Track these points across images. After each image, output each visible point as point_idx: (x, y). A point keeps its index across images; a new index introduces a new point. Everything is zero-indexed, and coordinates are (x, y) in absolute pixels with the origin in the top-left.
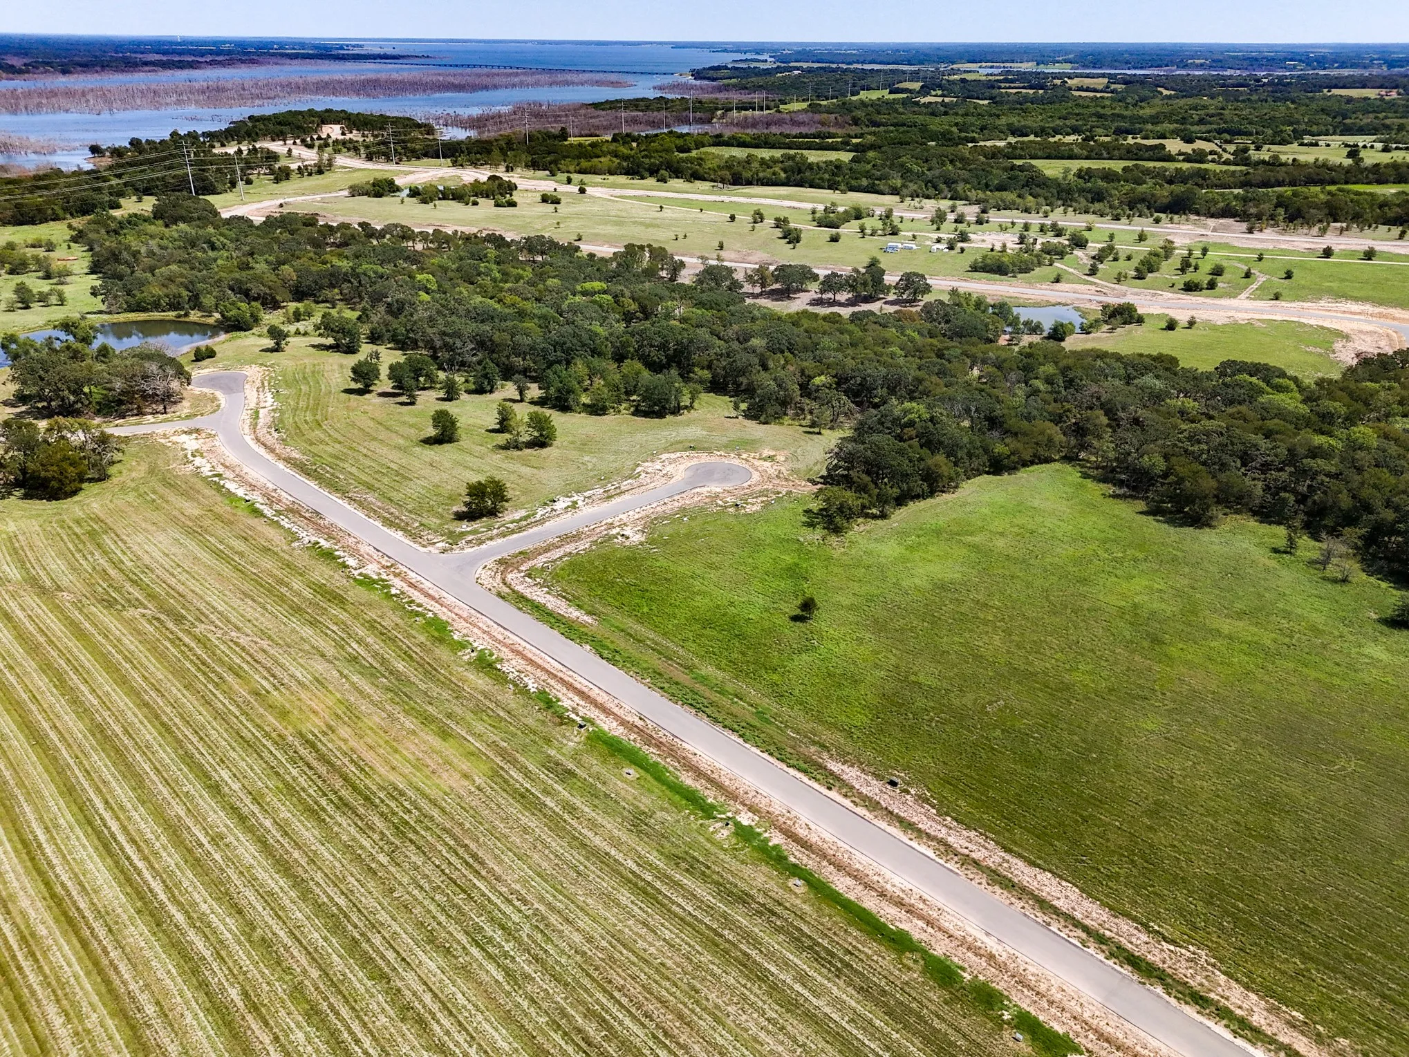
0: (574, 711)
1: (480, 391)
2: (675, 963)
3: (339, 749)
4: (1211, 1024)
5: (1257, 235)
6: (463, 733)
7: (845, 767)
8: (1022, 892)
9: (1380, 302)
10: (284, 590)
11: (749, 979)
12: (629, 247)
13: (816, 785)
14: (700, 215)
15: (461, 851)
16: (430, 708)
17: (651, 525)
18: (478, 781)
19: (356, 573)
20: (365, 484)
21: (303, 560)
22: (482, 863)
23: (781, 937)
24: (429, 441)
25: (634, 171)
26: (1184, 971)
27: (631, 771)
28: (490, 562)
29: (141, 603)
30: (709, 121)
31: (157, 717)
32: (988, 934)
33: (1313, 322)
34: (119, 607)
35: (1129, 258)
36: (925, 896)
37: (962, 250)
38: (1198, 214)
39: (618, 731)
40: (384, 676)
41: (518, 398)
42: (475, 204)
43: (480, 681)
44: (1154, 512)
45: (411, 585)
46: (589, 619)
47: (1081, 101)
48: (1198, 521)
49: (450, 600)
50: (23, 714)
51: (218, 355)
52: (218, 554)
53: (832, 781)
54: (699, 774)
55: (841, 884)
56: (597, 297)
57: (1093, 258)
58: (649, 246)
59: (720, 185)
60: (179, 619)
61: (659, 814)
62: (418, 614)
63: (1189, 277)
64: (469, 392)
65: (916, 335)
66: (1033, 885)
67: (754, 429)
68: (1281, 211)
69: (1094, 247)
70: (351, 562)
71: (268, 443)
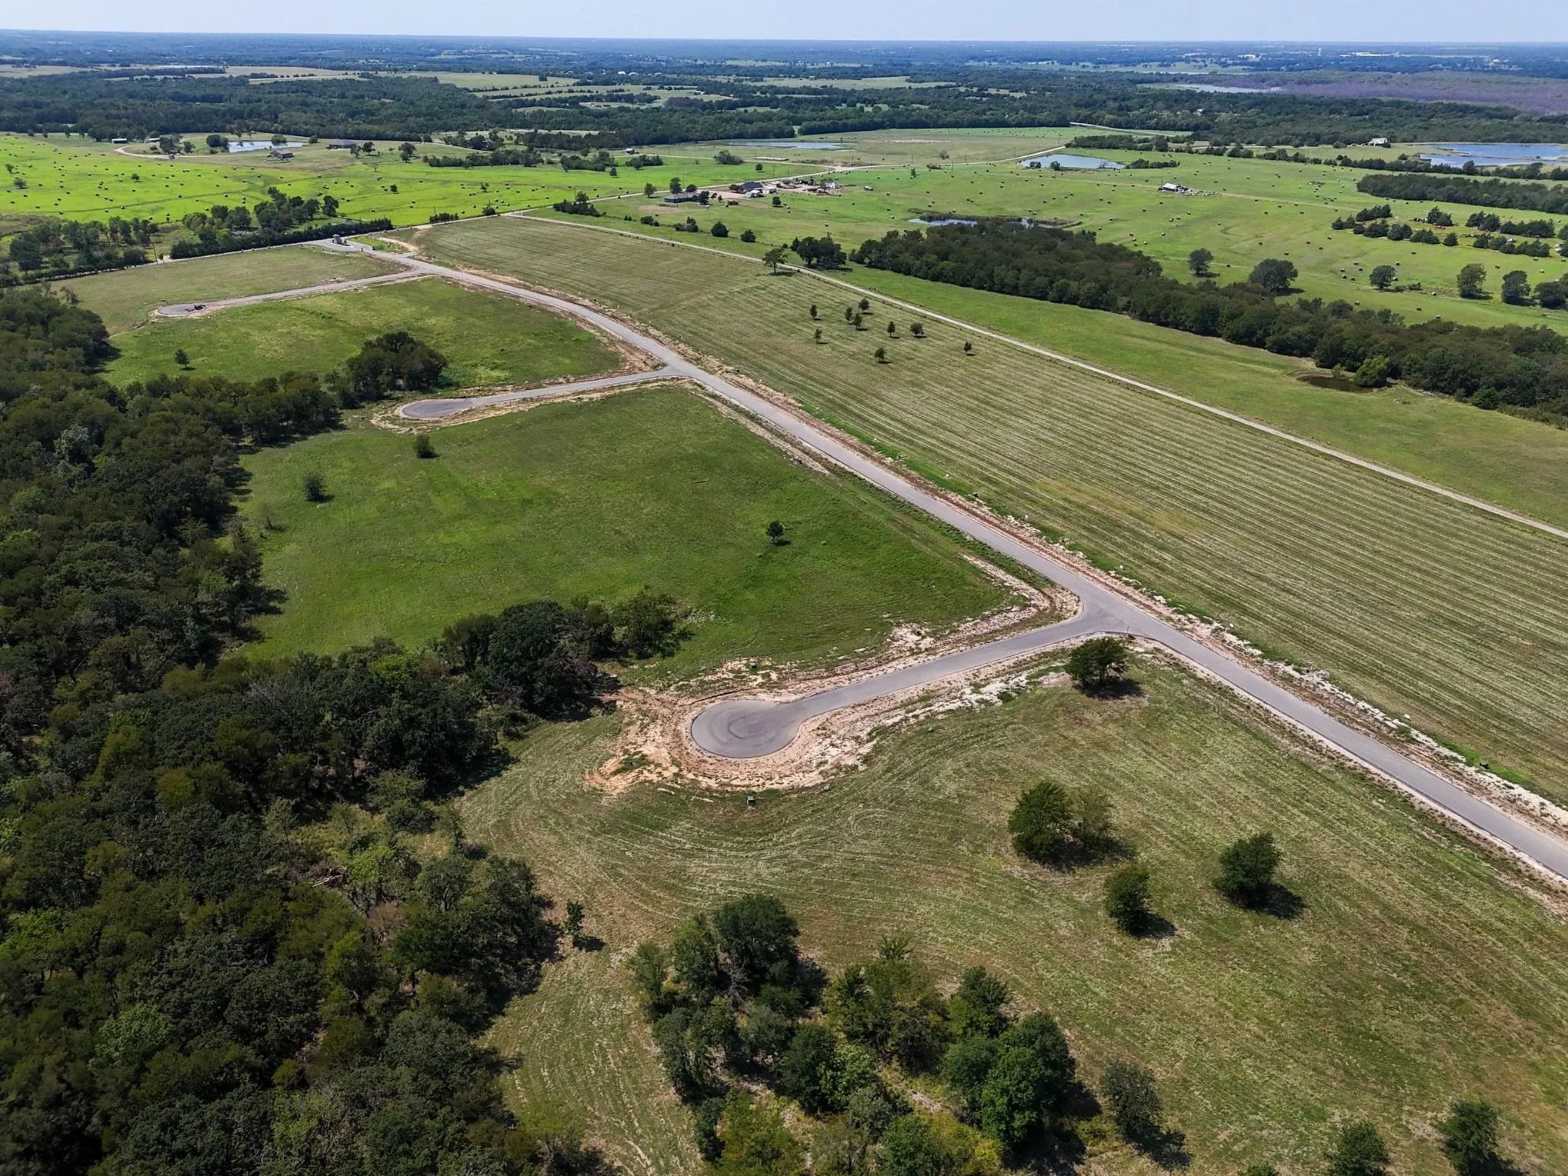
19: (1216, 625)
46: (968, 558)
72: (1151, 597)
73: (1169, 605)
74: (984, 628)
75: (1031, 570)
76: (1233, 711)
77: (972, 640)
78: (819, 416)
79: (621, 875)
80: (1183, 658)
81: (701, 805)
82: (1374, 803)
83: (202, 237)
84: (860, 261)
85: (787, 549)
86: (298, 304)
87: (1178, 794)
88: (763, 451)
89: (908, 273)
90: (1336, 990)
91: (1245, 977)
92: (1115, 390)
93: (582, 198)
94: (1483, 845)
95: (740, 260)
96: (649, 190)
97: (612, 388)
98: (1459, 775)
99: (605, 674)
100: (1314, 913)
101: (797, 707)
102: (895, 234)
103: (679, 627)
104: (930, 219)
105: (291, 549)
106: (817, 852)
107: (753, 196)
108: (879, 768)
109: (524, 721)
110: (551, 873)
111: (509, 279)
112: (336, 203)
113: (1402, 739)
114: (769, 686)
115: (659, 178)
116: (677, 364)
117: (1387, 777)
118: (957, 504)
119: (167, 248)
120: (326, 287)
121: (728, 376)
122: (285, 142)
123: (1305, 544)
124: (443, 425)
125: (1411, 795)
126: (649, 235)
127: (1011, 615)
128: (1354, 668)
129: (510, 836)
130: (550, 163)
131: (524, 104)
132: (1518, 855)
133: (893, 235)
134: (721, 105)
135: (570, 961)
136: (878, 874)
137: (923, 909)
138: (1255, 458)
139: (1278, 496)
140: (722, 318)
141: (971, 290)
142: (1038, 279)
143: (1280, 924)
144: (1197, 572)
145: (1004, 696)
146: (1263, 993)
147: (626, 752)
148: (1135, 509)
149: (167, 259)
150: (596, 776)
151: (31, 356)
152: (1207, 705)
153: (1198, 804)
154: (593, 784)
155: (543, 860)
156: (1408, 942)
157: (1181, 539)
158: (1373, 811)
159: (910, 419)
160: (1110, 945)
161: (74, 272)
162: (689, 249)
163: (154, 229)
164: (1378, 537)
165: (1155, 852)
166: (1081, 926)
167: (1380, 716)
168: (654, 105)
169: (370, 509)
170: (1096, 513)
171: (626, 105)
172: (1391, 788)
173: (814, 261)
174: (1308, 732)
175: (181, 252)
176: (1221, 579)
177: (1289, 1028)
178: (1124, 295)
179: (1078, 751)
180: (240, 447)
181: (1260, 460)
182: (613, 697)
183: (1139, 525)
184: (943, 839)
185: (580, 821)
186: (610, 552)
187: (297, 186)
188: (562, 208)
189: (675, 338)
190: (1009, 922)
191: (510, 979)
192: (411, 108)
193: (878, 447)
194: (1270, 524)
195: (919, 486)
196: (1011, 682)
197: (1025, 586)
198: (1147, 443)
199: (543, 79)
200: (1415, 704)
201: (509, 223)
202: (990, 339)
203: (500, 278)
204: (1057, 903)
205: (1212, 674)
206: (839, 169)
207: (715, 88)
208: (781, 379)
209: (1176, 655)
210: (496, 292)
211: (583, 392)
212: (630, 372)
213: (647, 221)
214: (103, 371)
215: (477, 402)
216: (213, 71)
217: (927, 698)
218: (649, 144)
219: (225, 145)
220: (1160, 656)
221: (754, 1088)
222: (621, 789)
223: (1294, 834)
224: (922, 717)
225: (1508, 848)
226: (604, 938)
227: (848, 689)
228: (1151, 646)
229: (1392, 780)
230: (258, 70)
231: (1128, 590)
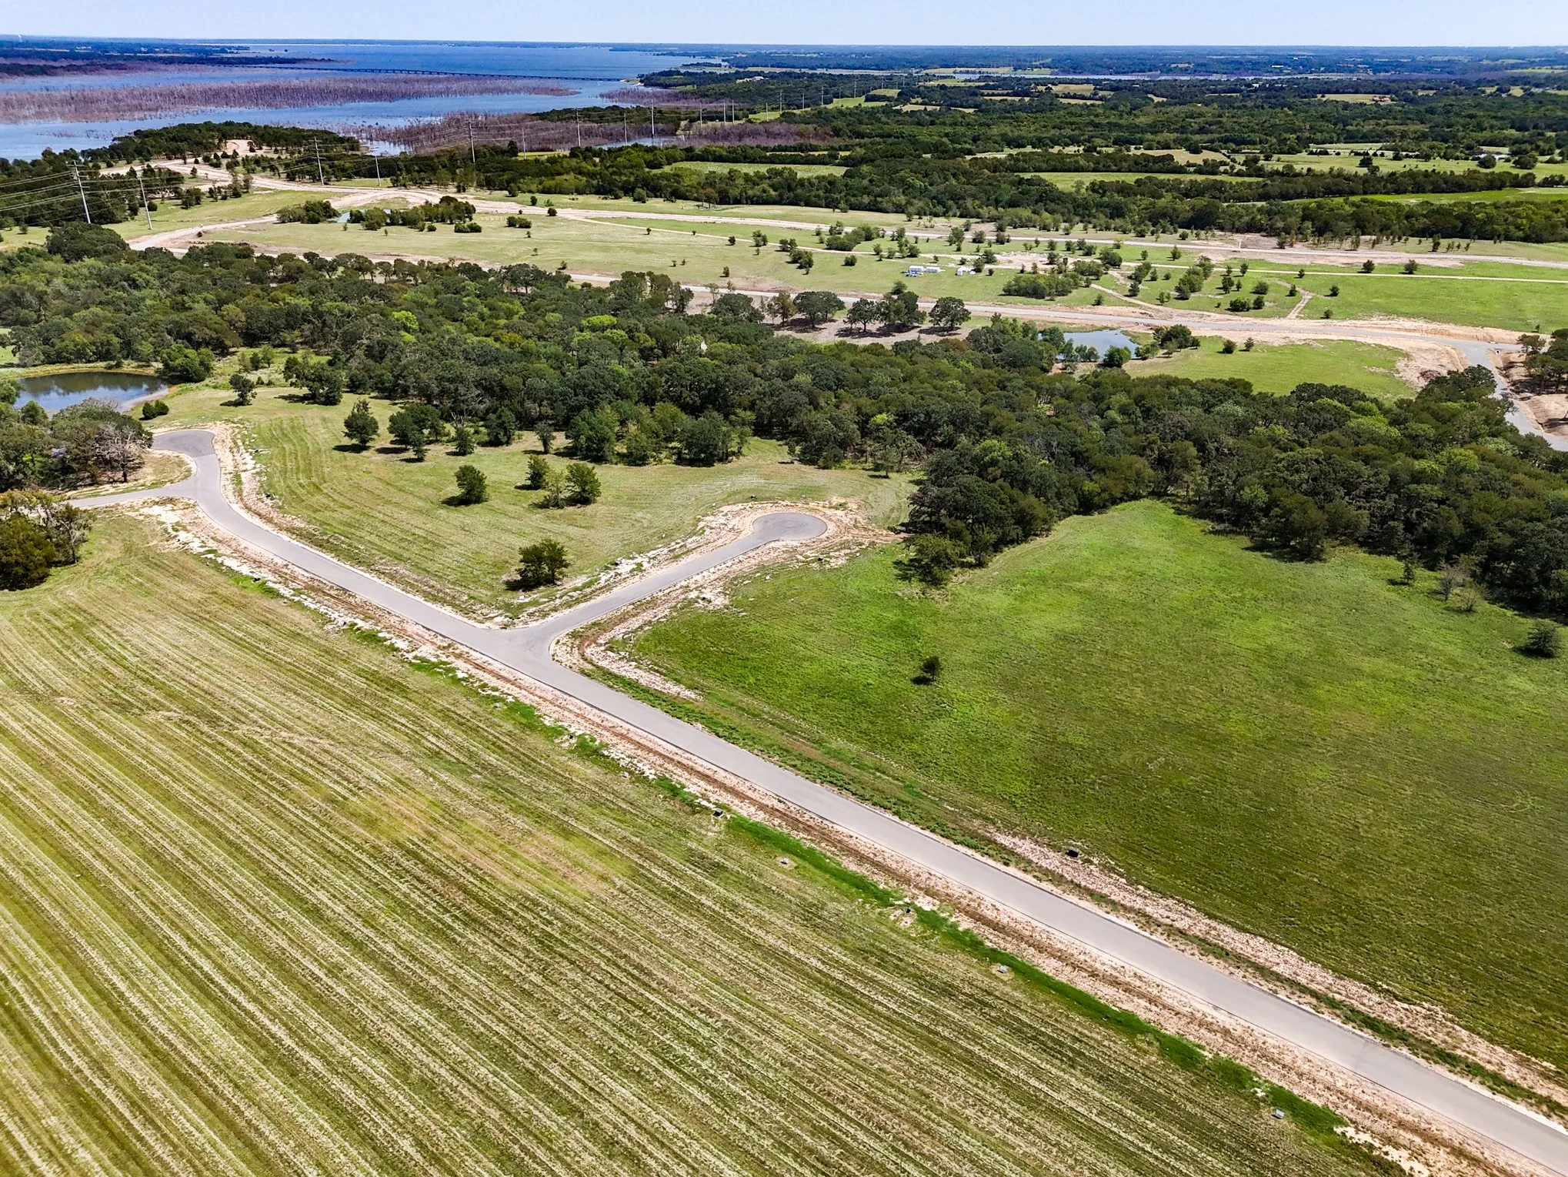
0: (704, 797)
1: (495, 442)
2: (894, 1067)
3: (448, 857)
4: (1465, 1082)
5: (1288, 250)
6: (587, 830)
7: (1016, 840)
8: (1239, 960)
9: (1431, 318)
10: (330, 680)
11: (979, 1078)
12: (627, 275)
13: (991, 862)
14: (693, 238)
15: (622, 962)
16: (539, 804)
17: (732, 585)
18: (619, 883)
19: (410, 656)
20: (390, 553)
21: (343, 645)
22: (649, 974)
23: (1001, 1030)
24: (453, 502)
25: (606, 189)
26: (1423, 1029)
27: (786, 860)
28: (562, 636)
29: (161, 705)
30: (673, 133)
31: (221, 836)
32: (1216, 1008)
33: (1369, 341)
34: (137, 711)
35: (1167, 277)
36: (1140, 973)
37: (991, 272)
38: (1222, 229)
39: (760, 817)
40: (476, 772)
41: (542, 449)
42: (432, 229)
43: (588, 771)
44: (1260, 547)
45: (478, 666)
46: (691, 694)
47: (1073, 109)
48: (1308, 554)
49: (527, 681)
50: (55, 843)
51: (172, 411)
52: (238, 642)
53: (1007, 856)
54: (861, 858)
55: (1048, 966)
56: (608, 333)
57: (1130, 278)
58: (650, 274)
59: (706, 205)
60: (214, 721)
61: (831, 905)
62: (496, 699)
63: (1233, 296)
64: (484, 444)
65: (970, 366)
66: (1248, 952)
67: (814, 475)
68: (1308, 224)
69: (1130, 266)
70: (401, 644)
71: (263, 512)
72: (471, 676)
73: (453, 670)
74: (647, 616)
75: (610, 687)
76: (432, 583)
77: (652, 603)
85: (909, 674)
100: (437, 501)
101: (766, 540)
118: (740, 794)
145: (617, 566)
196: (612, 574)
197: (615, 670)
217: (676, 557)
220: (481, 618)
224: (673, 544)
231: (494, 682)
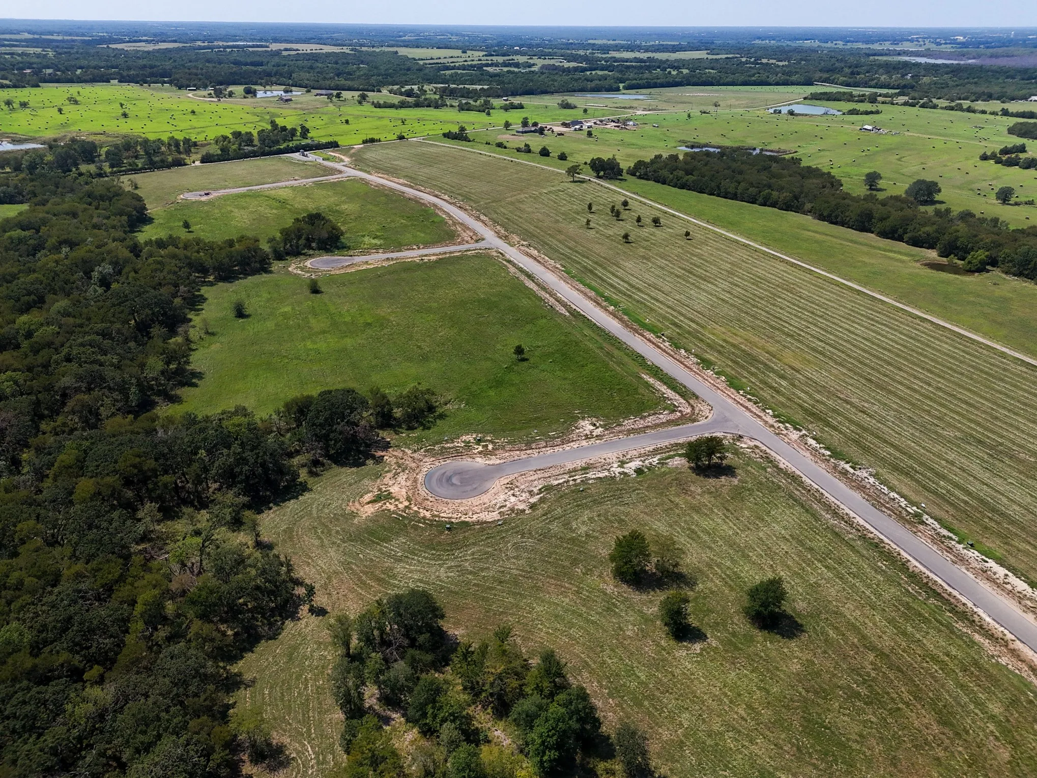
19: (804, 432)
28: (703, 421)
43: (710, 356)
46: (644, 376)
49: (730, 401)
72: (764, 410)
73: (774, 416)
74: (641, 424)
75: (685, 387)
76: (797, 493)
77: (629, 432)
78: (573, 277)
79: (352, 569)
80: (772, 453)
81: (416, 528)
82: (879, 564)
83: (222, 150)
84: (633, 174)
85: (525, 364)
86: (267, 193)
87: (739, 546)
88: (529, 298)
89: (664, 183)
90: (808, 692)
91: (746, 675)
92: (782, 267)
93: (462, 129)
94: (952, 600)
95: (553, 171)
96: (507, 125)
97: (445, 253)
98: (950, 550)
99: (383, 438)
100: (810, 636)
101: (498, 469)
102: (660, 156)
103: (440, 411)
104: (692, 147)
105: (215, 347)
106: (481, 565)
107: (575, 130)
108: (539, 512)
109: (323, 465)
110: (309, 564)
111: (401, 181)
112: (308, 131)
113: (915, 521)
114: (485, 453)
115: (515, 117)
116: (491, 239)
117: (895, 546)
118: (649, 340)
119: (199, 156)
120: (287, 183)
121: (522, 248)
122: (291, 91)
123: (886, 379)
124: (332, 273)
125: (909, 561)
126: (499, 155)
127: (661, 416)
128: (896, 468)
129: (291, 538)
130: (452, 106)
131: (448, 68)
132: (975, 610)
133: (658, 157)
134: (576, 69)
135: (303, 622)
136: (516, 583)
137: (539, 609)
138: (869, 318)
139: (878, 345)
140: (530, 210)
141: (705, 195)
142: (751, 189)
143: (783, 641)
144: (802, 395)
145: (639, 471)
146: (755, 689)
147: (380, 490)
148: (772, 349)
149: (198, 163)
150: (357, 504)
151: (95, 220)
152: (780, 487)
153: (751, 554)
154: (353, 509)
155: (307, 555)
156: (872, 663)
157: (798, 371)
158: (878, 570)
159: (634, 281)
160: (658, 645)
161: (141, 169)
162: (521, 164)
163: (195, 144)
164: (943, 378)
165: (709, 584)
166: (642, 631)
167: (903, 502)
168: (533, 69)
169: (270, 325)
170: (743, 351)
171: (512, 69)
172: (895, 554)
173: (602, 173)
174: (847, 511)
175: (206, 159)
176: (818, 401)
177: (767, 714)
178: (810, 202)
179: (677, 511)
180: (205, 282)
181: (872, 320)
182: (382, 454)
183: (770, 360)
184: (567, 563)
185: (337, 532)
186: (410, 359)
187: (289, 119)
188: (448, 136)
189: (495, 221)
190: (593, 622)
191: (264, 630)
192: (375, 71)
193: (607, 299)
194: (865, 365)
195: (627, 326)
196: (647, 462)
197: (678, 397)
198: (794, 305)
199: (464, 52)
200: (931, 497)
201: (411, 145)
202: (706, 229)
203: (396, 180)
204: (631, 613)
205: (790, 465)
206: (639, 113)
207: (574, 58)
208: (557, 251)
209: (768, 451)
210: (391, 189)
211: (426, 256)
212: (460, 244)
213: (500, 145)
214: (140, 231)
215: (357, 259)
216: (262, 46)
217: (586, 469)
218: (520, 95)
219: (254, 93)
220: (757, 451)
221: (394, 716)
222: (369, 513)
223: (813, 580)
224: (578, 481)
225: (970, 604)
226: (329, 609)
227: (536, 459)
228: (752, 444)
229: (898, 549)
230: (289, 46)
231: (749, 405)
